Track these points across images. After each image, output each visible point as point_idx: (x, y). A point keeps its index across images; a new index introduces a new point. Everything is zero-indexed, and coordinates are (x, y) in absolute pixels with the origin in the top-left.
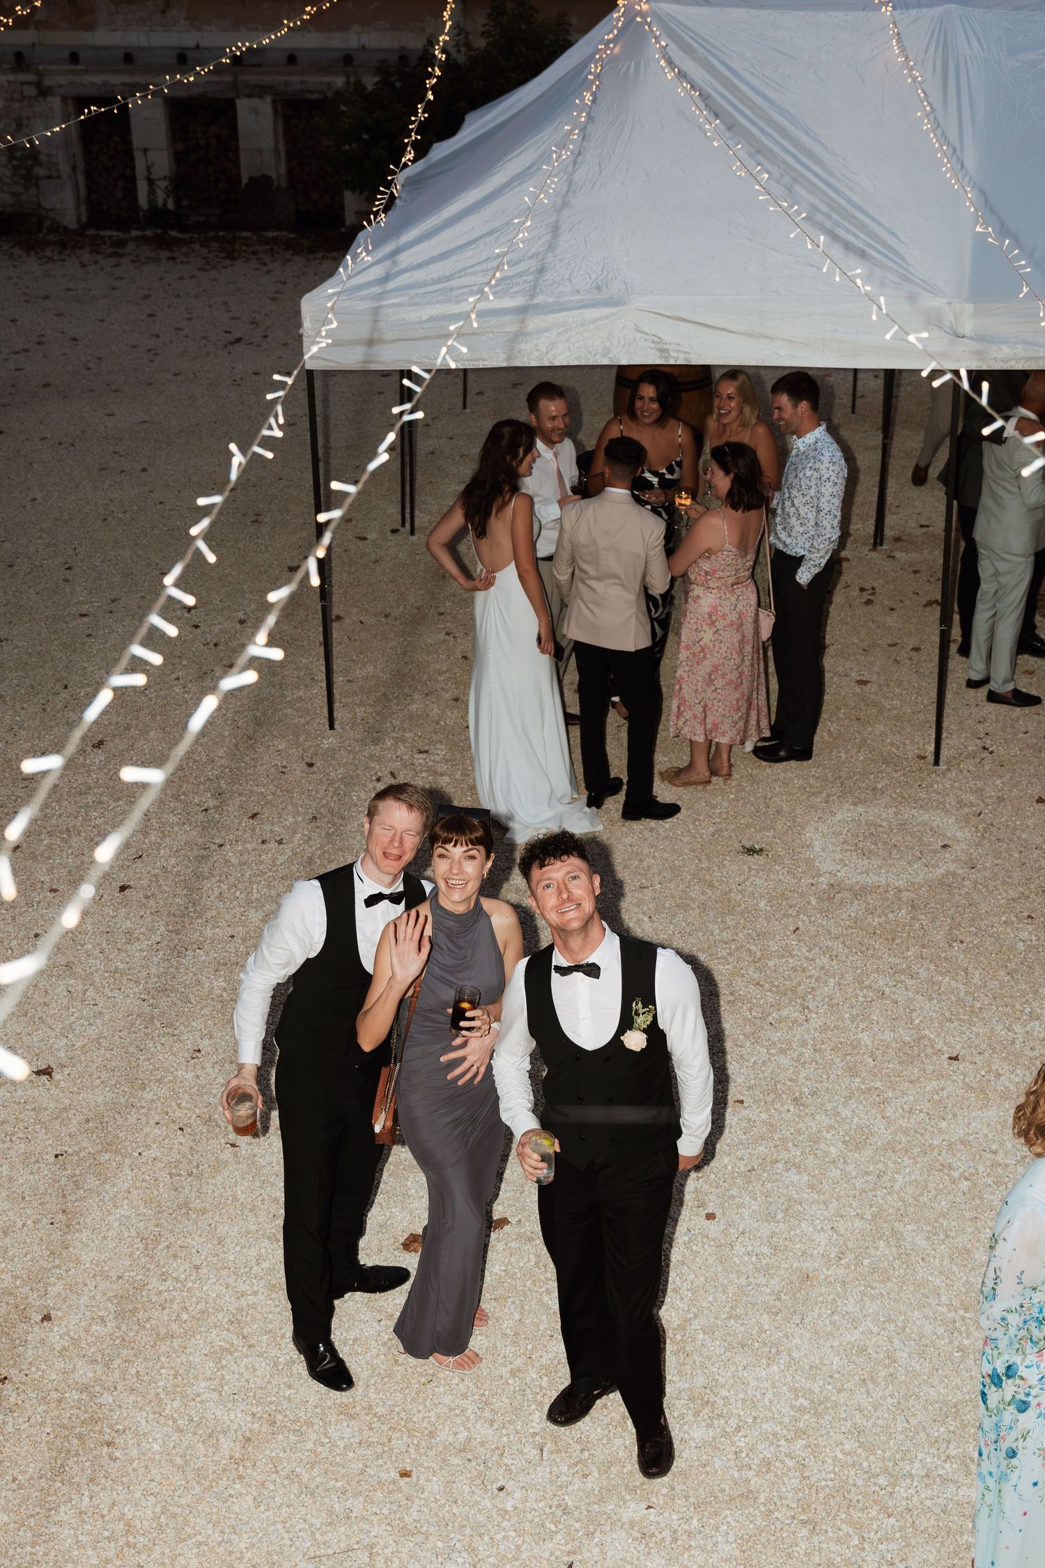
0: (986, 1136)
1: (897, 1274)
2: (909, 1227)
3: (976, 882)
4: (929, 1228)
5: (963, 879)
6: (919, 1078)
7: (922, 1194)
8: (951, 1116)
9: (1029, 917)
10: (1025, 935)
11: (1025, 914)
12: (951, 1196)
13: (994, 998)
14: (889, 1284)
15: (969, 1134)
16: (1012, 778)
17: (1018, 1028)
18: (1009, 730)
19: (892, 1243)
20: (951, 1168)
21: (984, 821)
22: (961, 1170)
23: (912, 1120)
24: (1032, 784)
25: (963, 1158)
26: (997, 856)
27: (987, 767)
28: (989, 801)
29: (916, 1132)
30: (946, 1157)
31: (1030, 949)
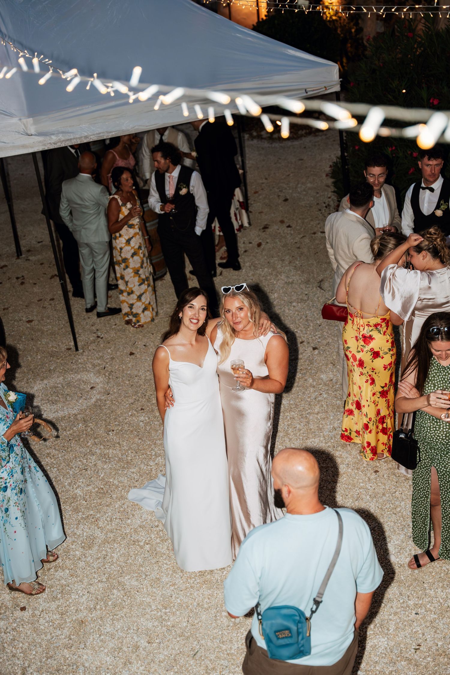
0: (151, 520)
1: (127, 603)
2: (126, 578)
3: (112, 401)
4: (136, 575)
5: (105, 401)
6: (111, 503)
7: (128, 559)
8: (132, 516)
9: (142, 409)
10: (142, 418)
11: (140, 409)
12: (143, 555)
13: (136, 453)
14: (124, 610)
15: (143, 522)
16: (115, 347)
17: (151, 463)
18: (107, 325)
19: (120, 589)
20: (138, 541)
21: (107, 371)
22: (144, 541)
23: (113, 525)
24: (125, 348)
25: (143, 534)
26: (118, 385)
27: (102, 346)
28: (107, 361)
29: (116, 529)
30: (135, 537)
31: (146, 424)
